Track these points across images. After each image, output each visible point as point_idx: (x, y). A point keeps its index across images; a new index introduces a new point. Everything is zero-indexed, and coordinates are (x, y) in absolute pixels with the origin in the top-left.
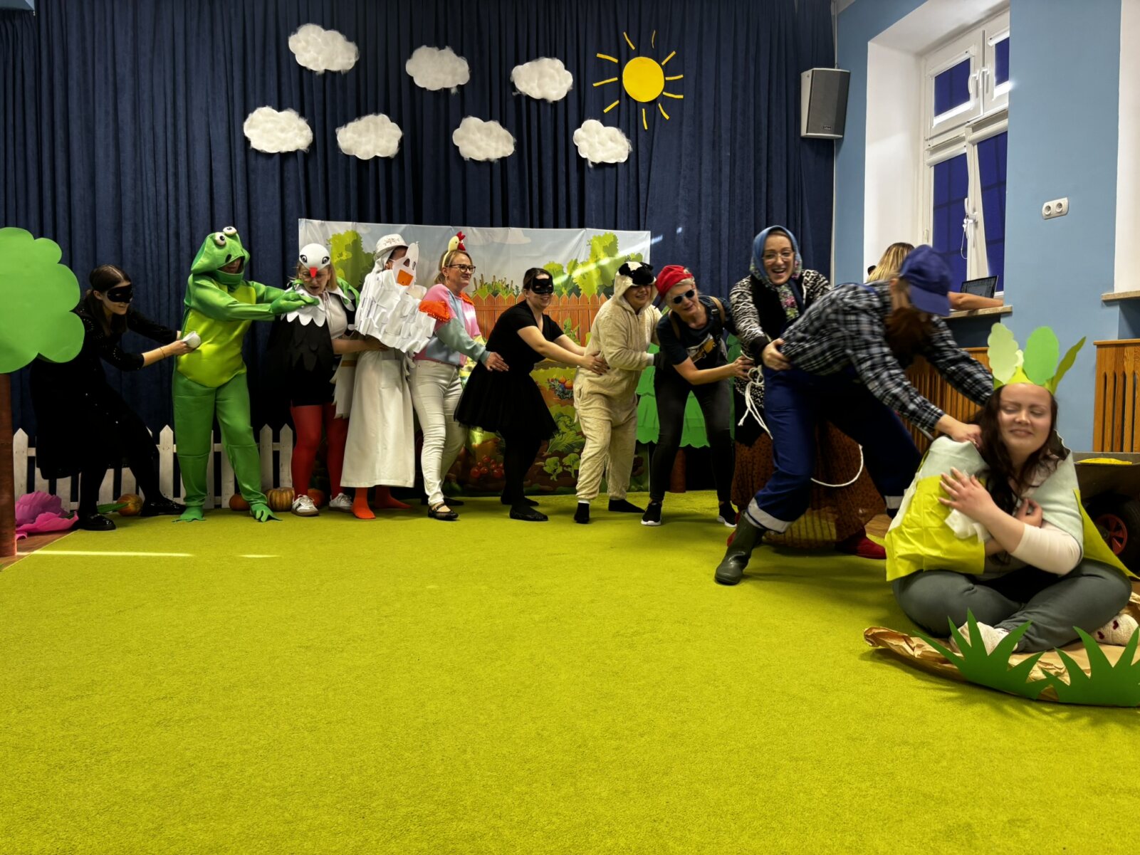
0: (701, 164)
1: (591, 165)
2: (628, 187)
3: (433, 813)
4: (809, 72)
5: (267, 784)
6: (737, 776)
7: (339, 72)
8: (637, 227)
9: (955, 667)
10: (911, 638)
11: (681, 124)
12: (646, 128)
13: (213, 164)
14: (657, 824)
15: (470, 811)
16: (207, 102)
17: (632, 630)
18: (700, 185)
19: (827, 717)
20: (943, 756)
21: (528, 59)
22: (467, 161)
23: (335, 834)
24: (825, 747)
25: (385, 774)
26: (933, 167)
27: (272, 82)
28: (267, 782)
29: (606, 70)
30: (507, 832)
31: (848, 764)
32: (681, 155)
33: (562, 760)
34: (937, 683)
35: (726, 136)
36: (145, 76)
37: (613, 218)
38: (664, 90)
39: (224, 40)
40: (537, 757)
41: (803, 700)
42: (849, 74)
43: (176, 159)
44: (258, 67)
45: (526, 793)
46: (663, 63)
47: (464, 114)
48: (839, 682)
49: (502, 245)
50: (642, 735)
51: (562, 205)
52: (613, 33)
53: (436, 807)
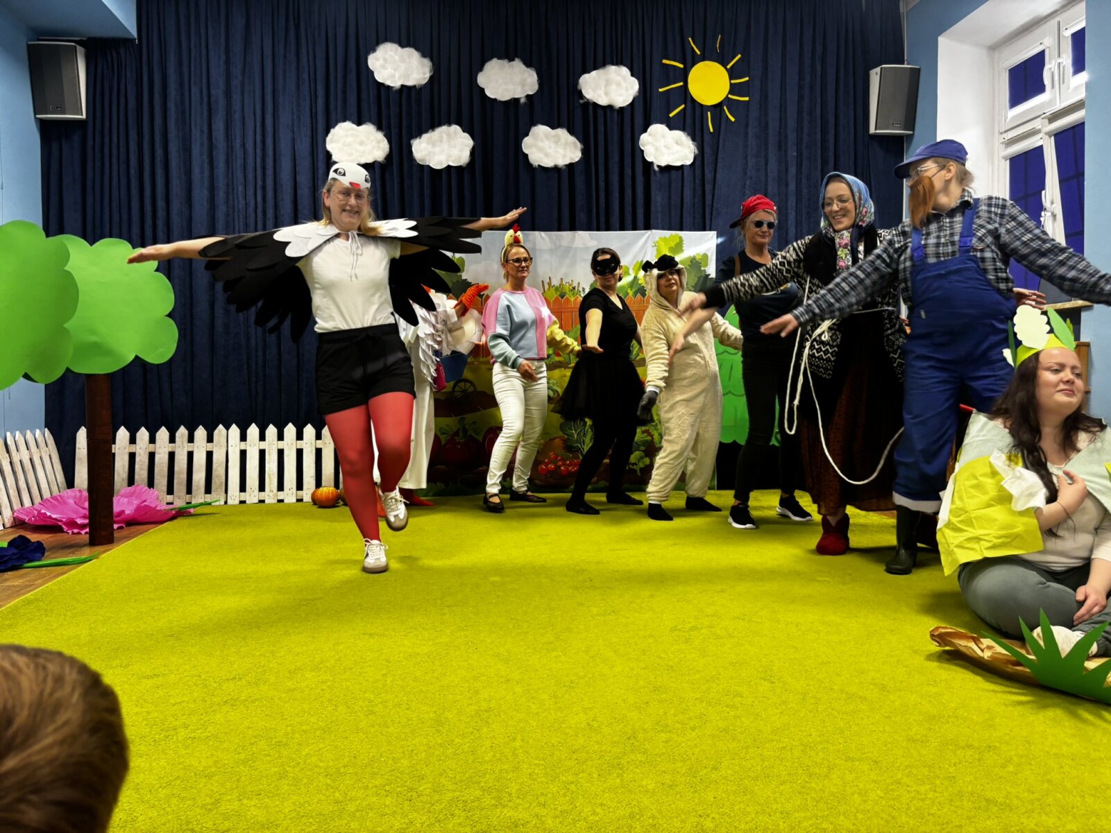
0: (766, 164)
1: (656, 169)
2: (694, 189)
3: (478, 799)
4: (878, 69)
5: (322, 764)
6: (789, 774)
7: (415, 86)
8: (703, 228)
9: (1028, 670)
10: (982, 640)
11: (747, 125)
12: (712, 130)
13: (297, 177)
14: (703, 819)
15: (515, 798)
16: (293, 120)
17: (690, 625)
18: (766, 185)
19: (887, 717)
20: (1010, 760)
21: (596, 67)
22: (536, 168)
23: (382, 815)
24: (884, 748)
25: (435, 758)
26: (1008, 161)
27: (352, 99)
28: (321, 761)
29: (670, 75)
30: (550, 821)
31: (907, 767)
32: (747, 156)
33: (610, 751)
34: (1007, 686)
35: (792, 137)
36: (236, 97)
37: (678, 219)
38: (730, 92)
39: (308, 61)
40: (586, 747)
41: (863, 699)
42: (919, 70)
43: (264, 174)
44: (340, 86)
45: (572, 783)
46: (729, 67)
47: (534, 124)
48: (902, 682)
49: (568, 249)
50: (693, 729)
51: (628, 208)
52: (678, 39)
53: (481, 793)
